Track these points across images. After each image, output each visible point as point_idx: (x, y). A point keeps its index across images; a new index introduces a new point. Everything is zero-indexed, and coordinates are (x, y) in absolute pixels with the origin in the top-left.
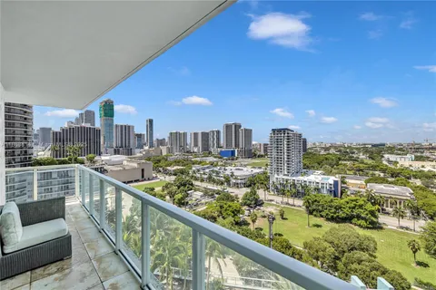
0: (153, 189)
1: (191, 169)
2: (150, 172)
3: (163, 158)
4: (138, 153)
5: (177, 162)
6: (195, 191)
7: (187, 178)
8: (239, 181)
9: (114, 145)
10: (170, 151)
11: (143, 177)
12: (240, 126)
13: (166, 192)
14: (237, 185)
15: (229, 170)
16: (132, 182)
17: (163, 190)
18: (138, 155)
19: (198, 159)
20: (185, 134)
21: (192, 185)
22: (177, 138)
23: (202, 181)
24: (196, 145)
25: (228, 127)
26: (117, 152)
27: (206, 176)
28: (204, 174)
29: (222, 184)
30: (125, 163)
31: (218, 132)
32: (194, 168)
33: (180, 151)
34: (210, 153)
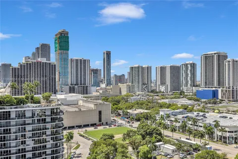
0: (112, 137)
1: (158, 113)
2: (108, 115)
3: (123, 98)
4: (94, 92)
5: (140, 105)
6: (165, 143)
7: (154, 126)
8: (228, 135)
9: (69, 83)
10: (130, 89)
11: (100, 120)
12: (226, 57)
13: (127, 141)
14: (224, 140)
15: (211, 117)
16: (87, 126)
17: (124, 139)
18: (95, 94)
19: (167, 101)
20: (149, 69)
21: (160, 134)
22: (140, 73)
23: (173, 130)
24: (163, 83)
25: (207, 58)
26: (72, 90)
27: (178, 125)
28: (176, 121)
29: (202, 136)
30: (81, 103)
31: (193, 66)
32: (161, 113)
33: (143, 90)
34: (182, 93)
